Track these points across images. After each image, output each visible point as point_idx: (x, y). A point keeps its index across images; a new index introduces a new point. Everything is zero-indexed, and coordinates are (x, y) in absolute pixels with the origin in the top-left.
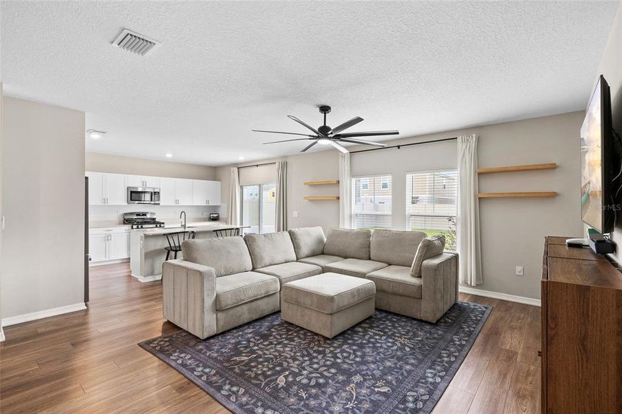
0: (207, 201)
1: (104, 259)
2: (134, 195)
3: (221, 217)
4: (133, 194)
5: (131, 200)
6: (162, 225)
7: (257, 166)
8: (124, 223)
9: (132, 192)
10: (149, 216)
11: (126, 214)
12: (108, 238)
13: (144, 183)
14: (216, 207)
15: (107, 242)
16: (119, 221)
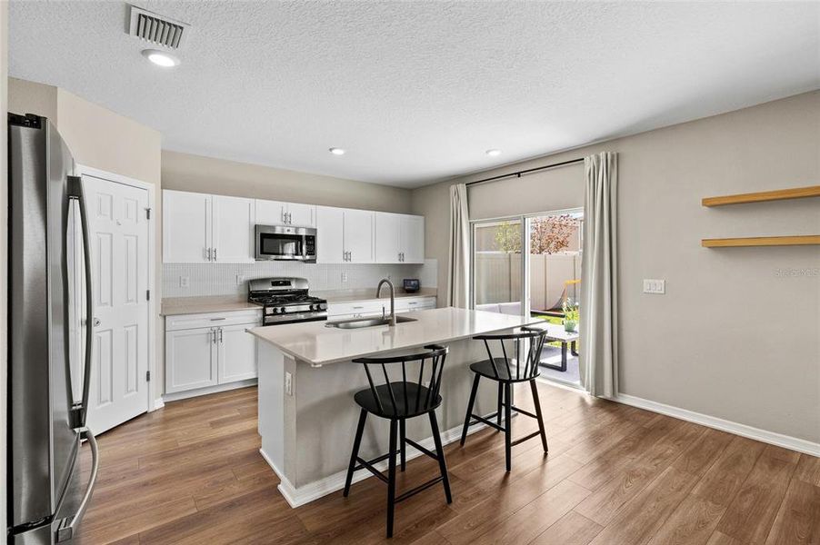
0: (401, 256)
1: (208, 383)
2: (268, 242)
3: (423, 286)
4: (265, 240)
5: (262, 252)
6: (322, 306)
7: (519, 174)
8: (250, 301)
9: (264, 236)
10: (294, 286)
11: (252, 282)
12: (215, 336)
13: (286, 217)
14: (415, 267)
15: (214, 346)
16: (241, 296)
